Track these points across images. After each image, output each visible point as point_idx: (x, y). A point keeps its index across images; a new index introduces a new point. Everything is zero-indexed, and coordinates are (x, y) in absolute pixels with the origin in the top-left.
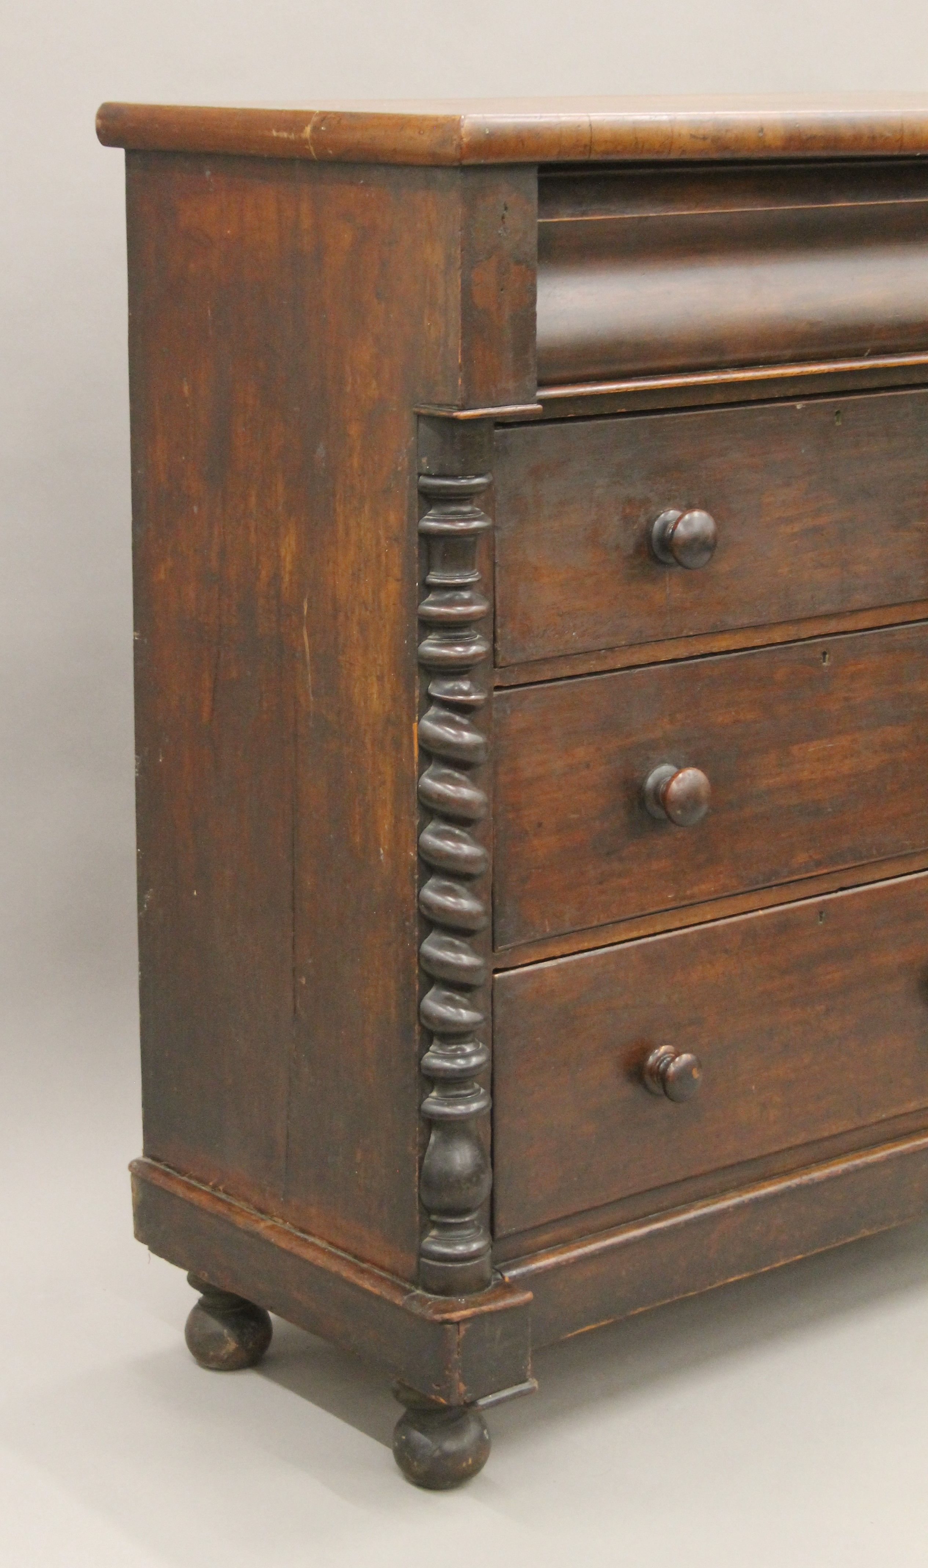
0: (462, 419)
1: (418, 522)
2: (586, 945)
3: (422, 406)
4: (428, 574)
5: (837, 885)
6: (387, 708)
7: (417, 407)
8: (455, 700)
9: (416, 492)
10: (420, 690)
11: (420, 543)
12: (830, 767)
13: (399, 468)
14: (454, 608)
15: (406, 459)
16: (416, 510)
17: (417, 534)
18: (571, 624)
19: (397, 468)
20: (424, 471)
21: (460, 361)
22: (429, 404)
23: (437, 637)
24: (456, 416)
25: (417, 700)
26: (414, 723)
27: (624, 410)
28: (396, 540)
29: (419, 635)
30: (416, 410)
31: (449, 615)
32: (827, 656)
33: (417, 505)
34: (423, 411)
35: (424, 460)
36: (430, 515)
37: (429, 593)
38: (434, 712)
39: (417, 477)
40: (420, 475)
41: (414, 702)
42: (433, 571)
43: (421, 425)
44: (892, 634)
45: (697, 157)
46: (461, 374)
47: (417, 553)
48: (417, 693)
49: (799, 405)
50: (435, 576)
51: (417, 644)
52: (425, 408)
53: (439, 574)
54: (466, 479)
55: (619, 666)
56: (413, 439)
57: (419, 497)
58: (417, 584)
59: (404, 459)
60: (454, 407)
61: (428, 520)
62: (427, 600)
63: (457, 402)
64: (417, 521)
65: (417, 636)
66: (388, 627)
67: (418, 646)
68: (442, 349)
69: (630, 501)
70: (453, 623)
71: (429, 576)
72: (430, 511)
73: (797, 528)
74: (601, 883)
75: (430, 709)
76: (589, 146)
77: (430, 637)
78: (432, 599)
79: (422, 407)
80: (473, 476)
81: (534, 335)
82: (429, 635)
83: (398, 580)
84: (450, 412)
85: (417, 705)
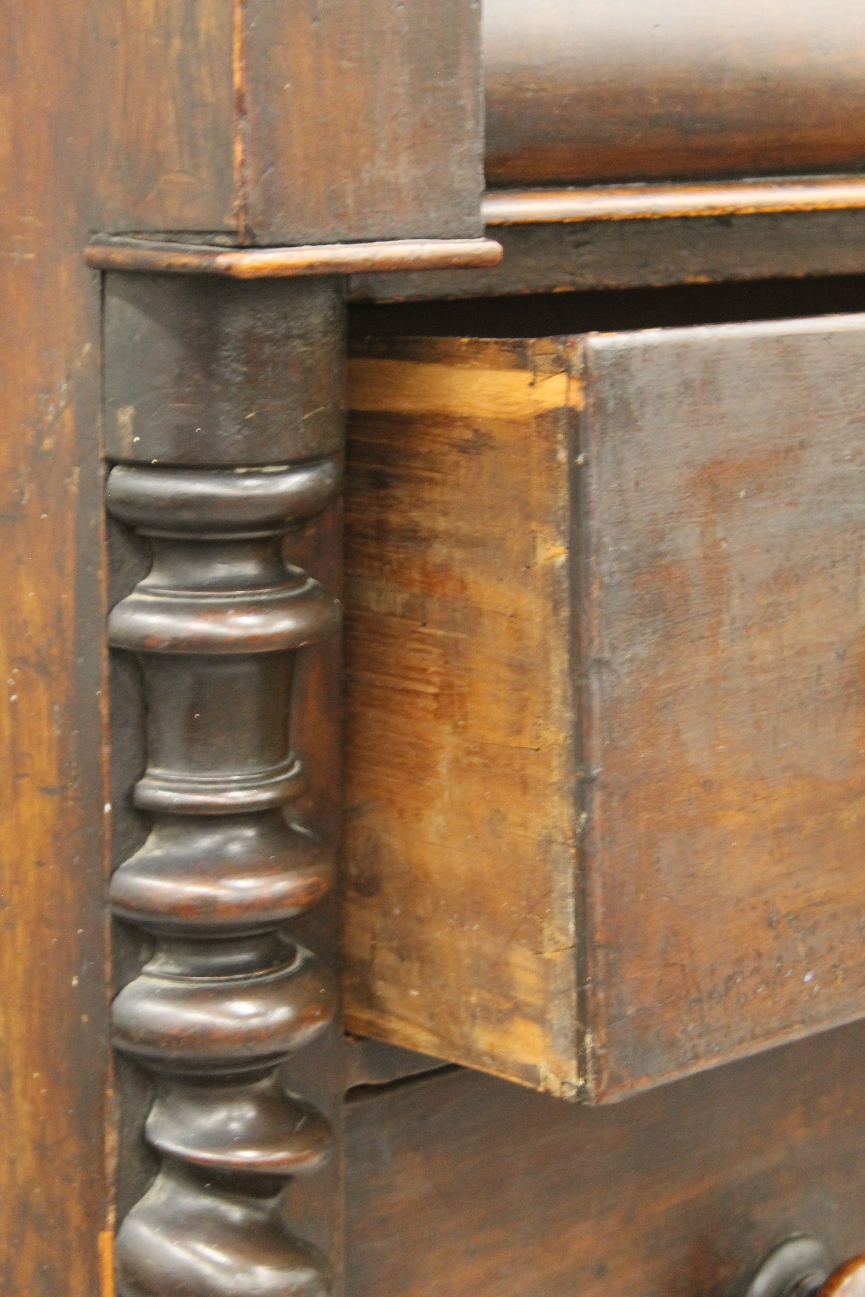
0: (248, 276)
1: (110, 611)
3: (116, 239)
4: (142, 775)
6: (21, 1172)
7: (98, 243)
8: (227, 1163)
9: (98, 518)
10: (121, 1132)
11: (113, 678)
13: (48, 444)
14: (225, 882)
15: (68, 415)
16: (102, 574)
17: (105, 652)
18: (802, 950)
19: (39, 437)
20: (126, 453)
21: (237, 79)
22: (136, 233)
23: (172, 969)
24: (229, 268)
25: (111, 1163)
26: (103, 1229)
28: (42, 667)
29: (117, 966)
30: (96, 252)
31: (208, 904)
33: (103, 558)
34: (120, 256)
35: (125, 416)
36: (144, 591)
37: (148, 830)
38: (163, 1196)
39: (102, 472)
40: (111, 463)
41: (101, 1169)
42: (156, 766)
43: (113, 302)
46: (244, 125)
47: (104, 709)
48: (111, 1139)
50: (167, 780)
51: (109, 994)
52: (124, 245)
53: (175, 775)
54: (258, 475)
56: (87, 347)
57: (109, 536)
58: (108, 808)
59: (58, 416)
60: (219, 239)
61: (142, 607)
62: (140, 854)
63: (231, 222)
64: (104, 610)
65: (108, 968)
66: (20, 931)
67: (113, 999)
68: (177, 42)
70: (221, 928)
71: (144, 782)
72: (144, 577)
75: (152, 1185)
77: (150, 968)
78: (158, 853)
79: (114, 245)
80: (284, 468)
81: (474, 35)
82: (146, 962)
83: (47, 790)
84: (205, 253)
85: (110, 1179)
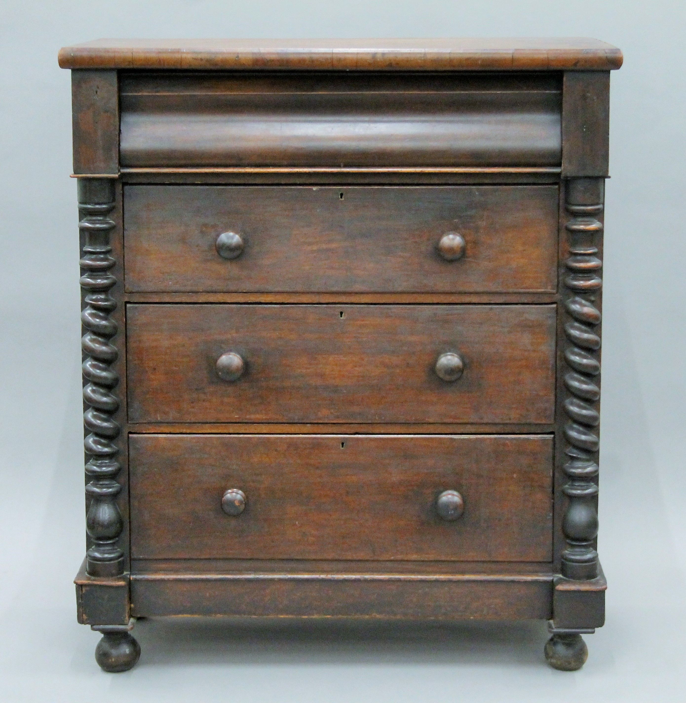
2: (184, 431)
5: (353, 431)
8: (97, 304)
12: (345, 370)
18: (169, 278)
27: (199, 182)
32: (343, 314)
37: (86, 255)
38: (89, 309)
42: (86, 245)
44: (390, 309)
45: (199, 68)
49: (315, 188)
50: (87, 247)
55: (200, 301)
62: (84, 258)
69: (205, 225)
71: (84, 247)
72: (84, 219)
73: (315, 248)
74: (192, 403)
76: (132, 61)
82: (86, 274)
